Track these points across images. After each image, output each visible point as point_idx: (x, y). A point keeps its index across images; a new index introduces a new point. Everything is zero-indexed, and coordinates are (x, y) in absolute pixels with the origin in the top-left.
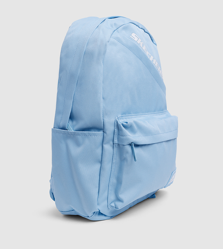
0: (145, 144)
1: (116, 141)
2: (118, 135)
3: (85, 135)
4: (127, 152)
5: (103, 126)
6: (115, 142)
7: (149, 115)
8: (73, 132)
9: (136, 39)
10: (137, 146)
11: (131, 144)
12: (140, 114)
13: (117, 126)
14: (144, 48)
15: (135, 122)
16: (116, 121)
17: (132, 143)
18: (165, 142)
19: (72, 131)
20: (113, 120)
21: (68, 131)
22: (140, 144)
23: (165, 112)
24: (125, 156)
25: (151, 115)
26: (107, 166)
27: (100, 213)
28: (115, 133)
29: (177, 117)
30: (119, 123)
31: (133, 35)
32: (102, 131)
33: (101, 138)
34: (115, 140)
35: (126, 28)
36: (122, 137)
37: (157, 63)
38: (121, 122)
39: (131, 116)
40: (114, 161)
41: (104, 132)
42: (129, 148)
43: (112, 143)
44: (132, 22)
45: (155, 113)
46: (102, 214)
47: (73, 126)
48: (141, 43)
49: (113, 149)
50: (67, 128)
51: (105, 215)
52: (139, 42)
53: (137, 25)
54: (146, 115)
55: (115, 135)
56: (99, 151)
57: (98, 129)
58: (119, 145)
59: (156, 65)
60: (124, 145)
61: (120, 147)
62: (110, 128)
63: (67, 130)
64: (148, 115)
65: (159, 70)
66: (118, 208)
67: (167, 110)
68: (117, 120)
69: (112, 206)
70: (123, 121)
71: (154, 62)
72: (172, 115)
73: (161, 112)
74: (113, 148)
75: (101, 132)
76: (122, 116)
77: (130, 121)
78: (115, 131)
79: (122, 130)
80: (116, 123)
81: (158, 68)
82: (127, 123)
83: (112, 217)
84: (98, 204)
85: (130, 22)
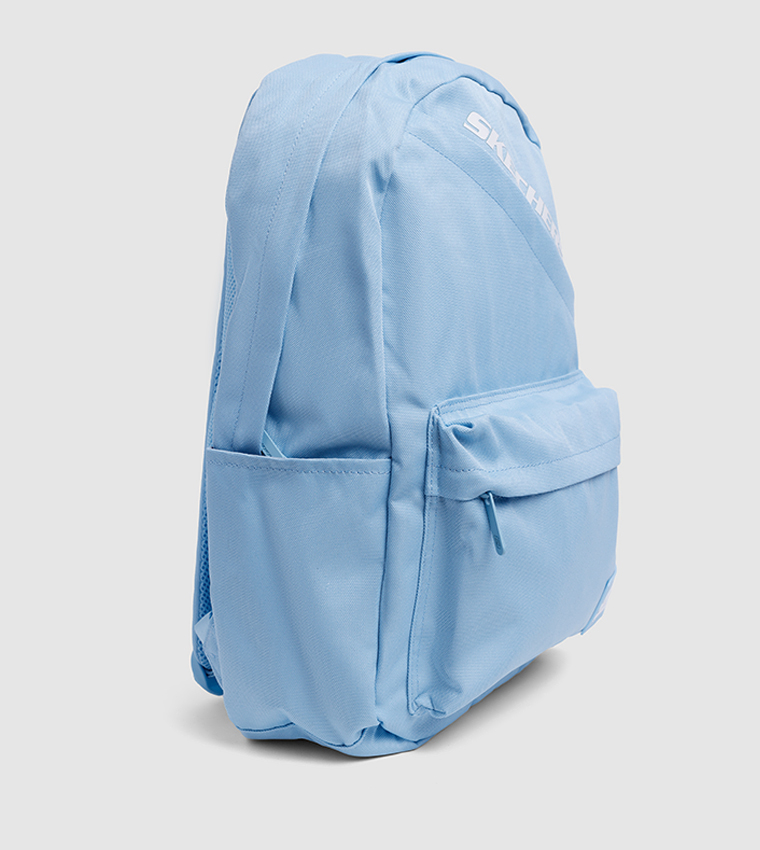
0: (527, 494)
1: (433, 488)
2: (441, 466)
3: (326, 469)
4: (472, 526)
5: (388, 438)
6: (429, 493)
7: (529, 391)
8: (286, 463)
9: (483, 133)
10: (502, 501)
11: (486, 496)
12: (500, 390)
13: (437, 436)
14: (508, 163)
15: (494, 422)
16: (431, 420)
17: (487, 493)
18: (587, 483)
19: (280, 459)
20: (420, 416)
21: (269, 457)
22: (513, 495)
23: (574, 375)
24: (463, 538)
25: (534, 390)
26: (405, 573)
27: (382, 732)
28: (430, 463)
29: (616, 394)
30: (444, 427)
31: (474, 118)
32: (385, 455)
33: (382, 478)
34: (429, 486)
35: (449, 96)
36: (453, 475)
37: (546, 211)
38: (448, 421)
39: (474, 398)
40: (428, 555)
41: (390, 458)
42: (476, 511)
43: (418, 494)
44: (466, 73)
45: (545, 381)
46: (388, 734)
47: (284, 442)
48: (500, 145)
49: (424, 515)
50: (261, 448)
51: (397, 738)
52: (491, 142)
53: (482, 81)
54: (518, 392)
55: (429, 468)
56: (377, 522)
57: (370, 448)
58: (442, 500)
59: (545, 217)
60: (461, 501)
61: (445, 507)
62: (413, 446)
63: (263, 454)
64: (524, 392)
65: (553, 233)
66: (444, 713)
67: (580, 368)
68: (437, 416)
69: (420, 707)
70: (454, 419)
71: (538, 209)
72: (596, 386)
73: (562, 379)
74: (424, 511)
75: (382, 461)
76: (450, 404)
77: (479, 419)
78: (430, 456)
79: (452, 451)
80: (431, 425)
81: (550, 226)
82: (470, 426)
83: (420, 743)
84: (377, 703)
85: (462, 74)
